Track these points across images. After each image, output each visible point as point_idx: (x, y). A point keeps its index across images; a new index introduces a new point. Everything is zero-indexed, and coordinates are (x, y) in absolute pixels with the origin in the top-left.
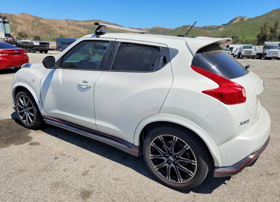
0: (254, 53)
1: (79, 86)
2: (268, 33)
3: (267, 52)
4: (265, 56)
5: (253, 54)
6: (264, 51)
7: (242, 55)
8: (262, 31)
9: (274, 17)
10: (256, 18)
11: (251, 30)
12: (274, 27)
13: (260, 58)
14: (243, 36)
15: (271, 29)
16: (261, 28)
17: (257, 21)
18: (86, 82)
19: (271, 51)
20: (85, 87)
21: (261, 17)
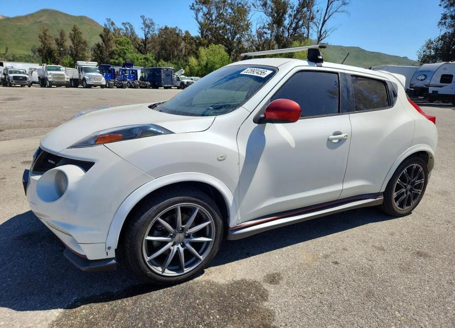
0: (68, 78)
1: (329, 140)
2: (54, 46)
3: (86, 77)
4: (84, 83)
5: (66, 80)
6: (80, 76)
7: (50, 82)
8: (42, 42)
9: (46, 21)
10: (18, 19)
11: (14, 37)
12: (59, 37)
13: (76, 86)
14: (5, 47)
15: (57, 40)
16: (40, 37)
17: (21, 24)
18: (339, 133)
19: (92, 76)
20: (336, 141)
21: (26, 17)
